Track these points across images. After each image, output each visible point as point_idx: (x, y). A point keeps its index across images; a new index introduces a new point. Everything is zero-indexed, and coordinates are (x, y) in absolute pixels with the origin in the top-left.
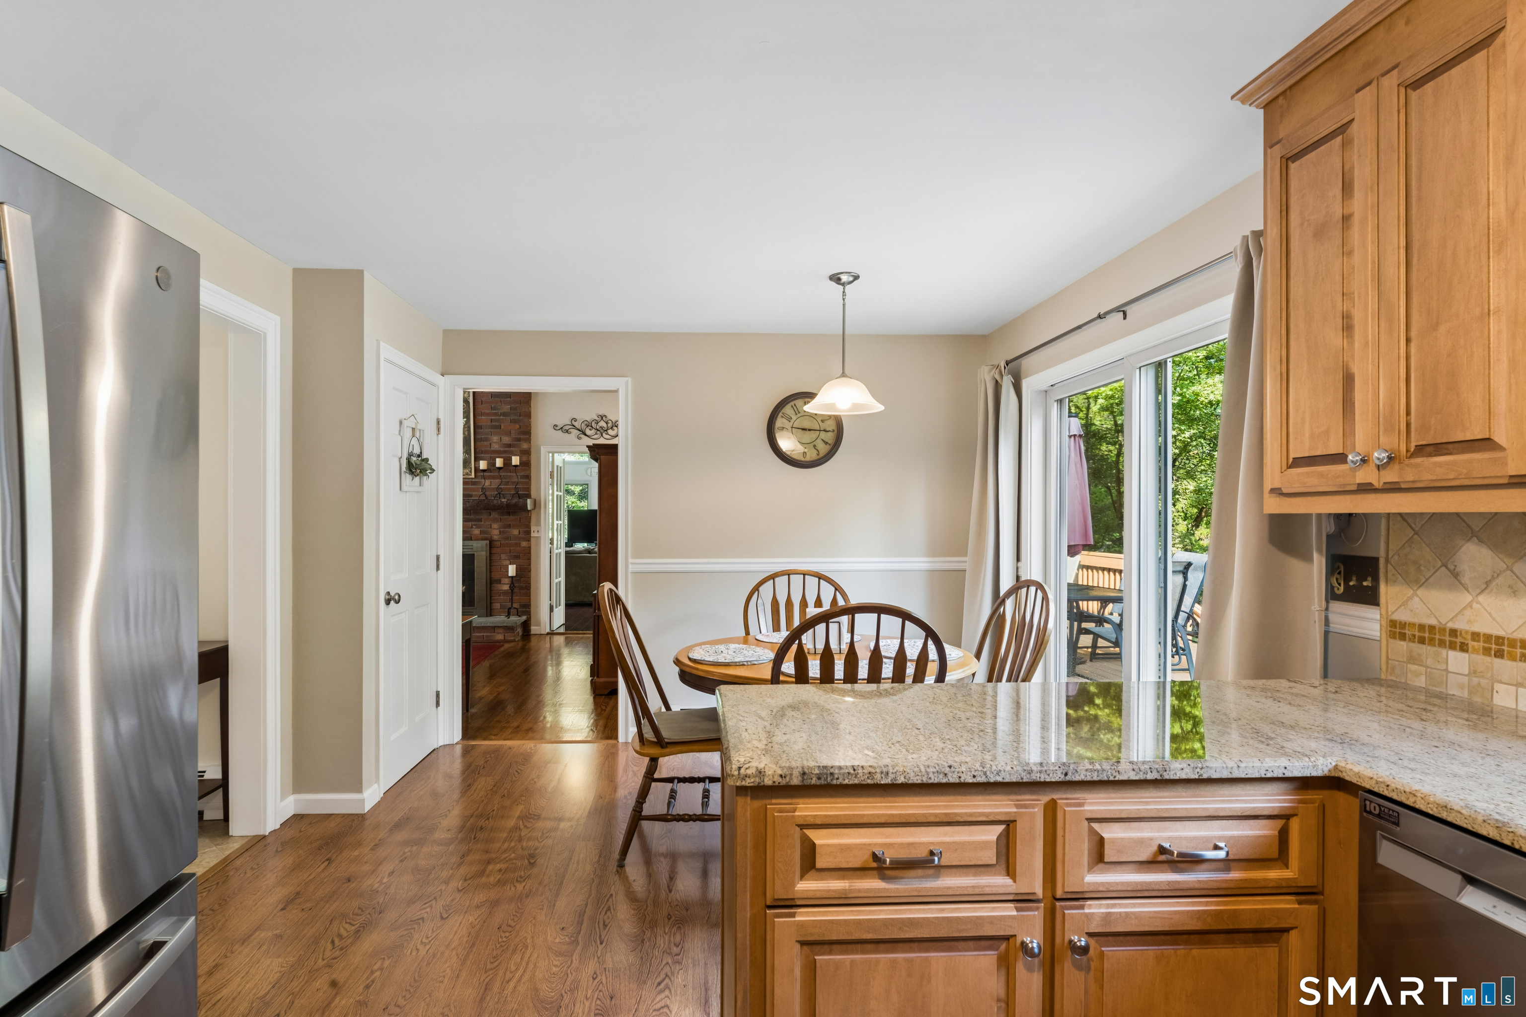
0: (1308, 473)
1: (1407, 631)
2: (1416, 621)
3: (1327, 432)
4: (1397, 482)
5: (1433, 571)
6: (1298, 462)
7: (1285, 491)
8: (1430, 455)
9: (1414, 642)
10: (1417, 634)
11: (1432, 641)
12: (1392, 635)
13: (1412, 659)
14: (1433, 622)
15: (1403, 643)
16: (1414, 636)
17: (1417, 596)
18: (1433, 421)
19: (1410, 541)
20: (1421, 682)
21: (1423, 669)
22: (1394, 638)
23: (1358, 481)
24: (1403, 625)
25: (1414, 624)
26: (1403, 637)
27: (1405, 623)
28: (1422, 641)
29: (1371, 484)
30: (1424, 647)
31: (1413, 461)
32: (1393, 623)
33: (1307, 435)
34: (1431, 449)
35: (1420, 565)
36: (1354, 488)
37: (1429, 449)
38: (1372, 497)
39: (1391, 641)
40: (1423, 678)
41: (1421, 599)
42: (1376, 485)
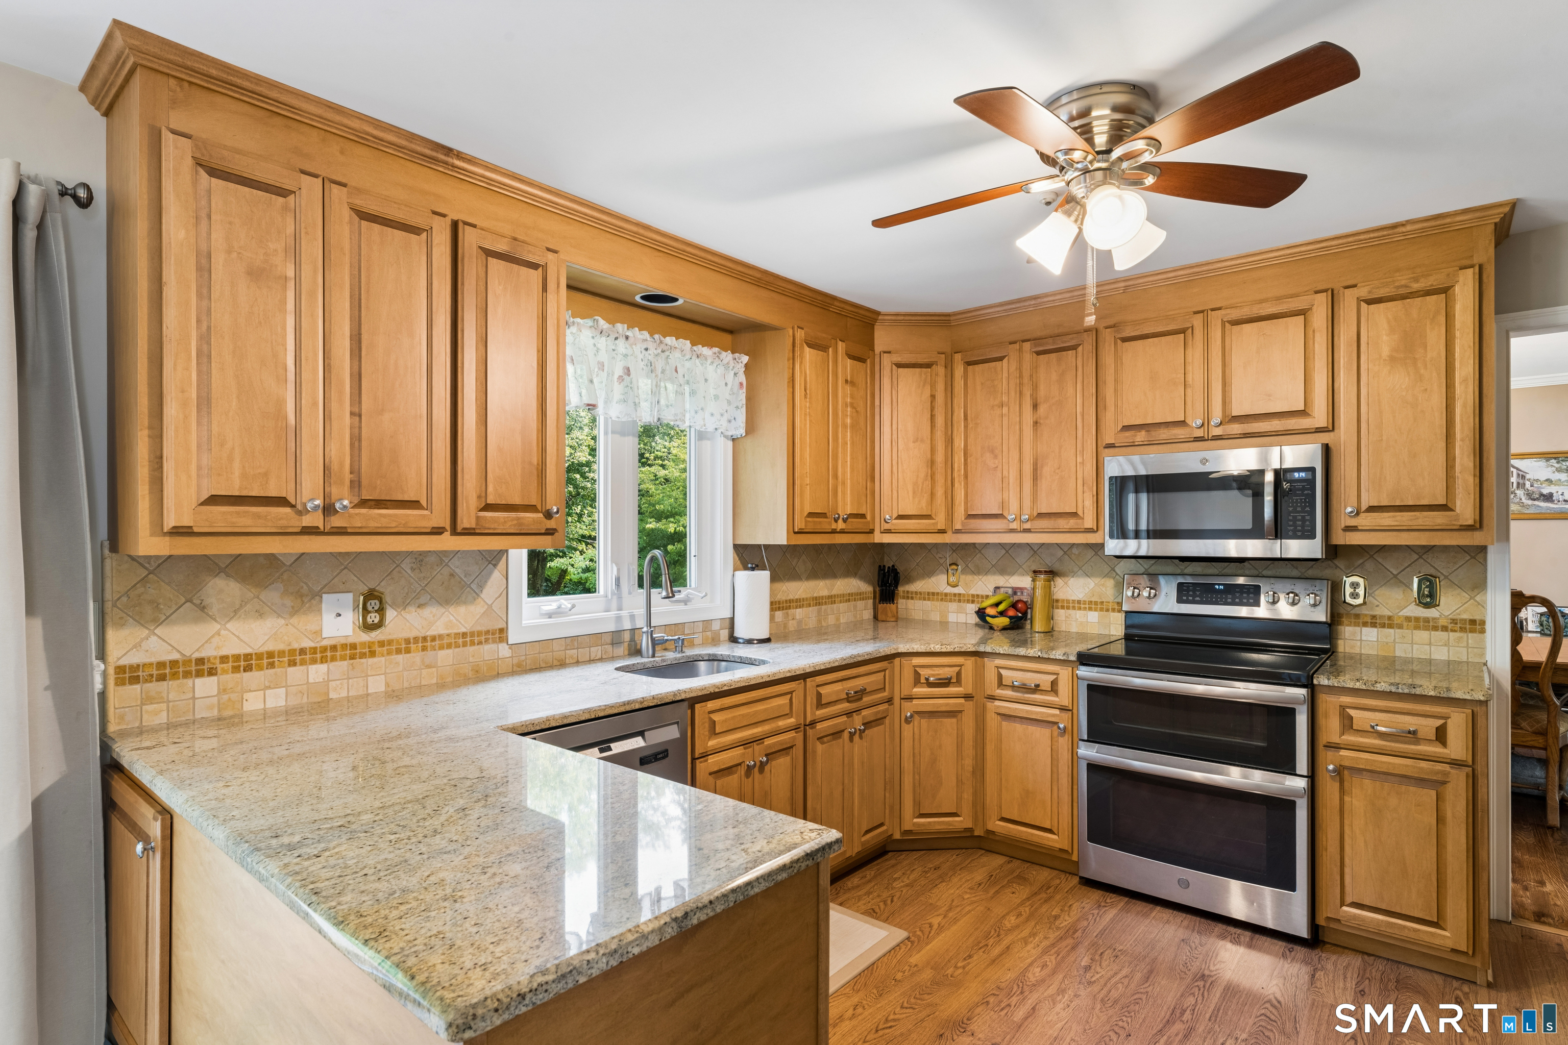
0: (238, 513)
1: (140, 674)
2: (154, 660)
3: (266, 475)
4: (346, 527)
5: (174, 608)
7: (196, 530)
9: (151, 682)
10: (155, 672)
11: (175, 676)
12: (120, 682)
13: (148, 699)
14: (175, 656)
15: (137, 687)
16: (152, 676)
17: (155, 634)
18: (379, 482)
19: (143, 580)
20: (163, 718)
21: (164, 706)
22: (124, 684)
23: (304, 525)
24: (135, 668)
25: (151, 664)
26: (135, 680)
27: (138, 666)
28: (162, 678)
29: (318, 528)
30: (165, 683)
31: (357, 511)
32: (120, 670)
34: (373, 503)
35: (158, 604)
36: (298, 530)
37: (370, 503)
38: (314, 538)
39: (120, 688)
40: (165, 714)
41: (159, 637)
42: (322, 528)
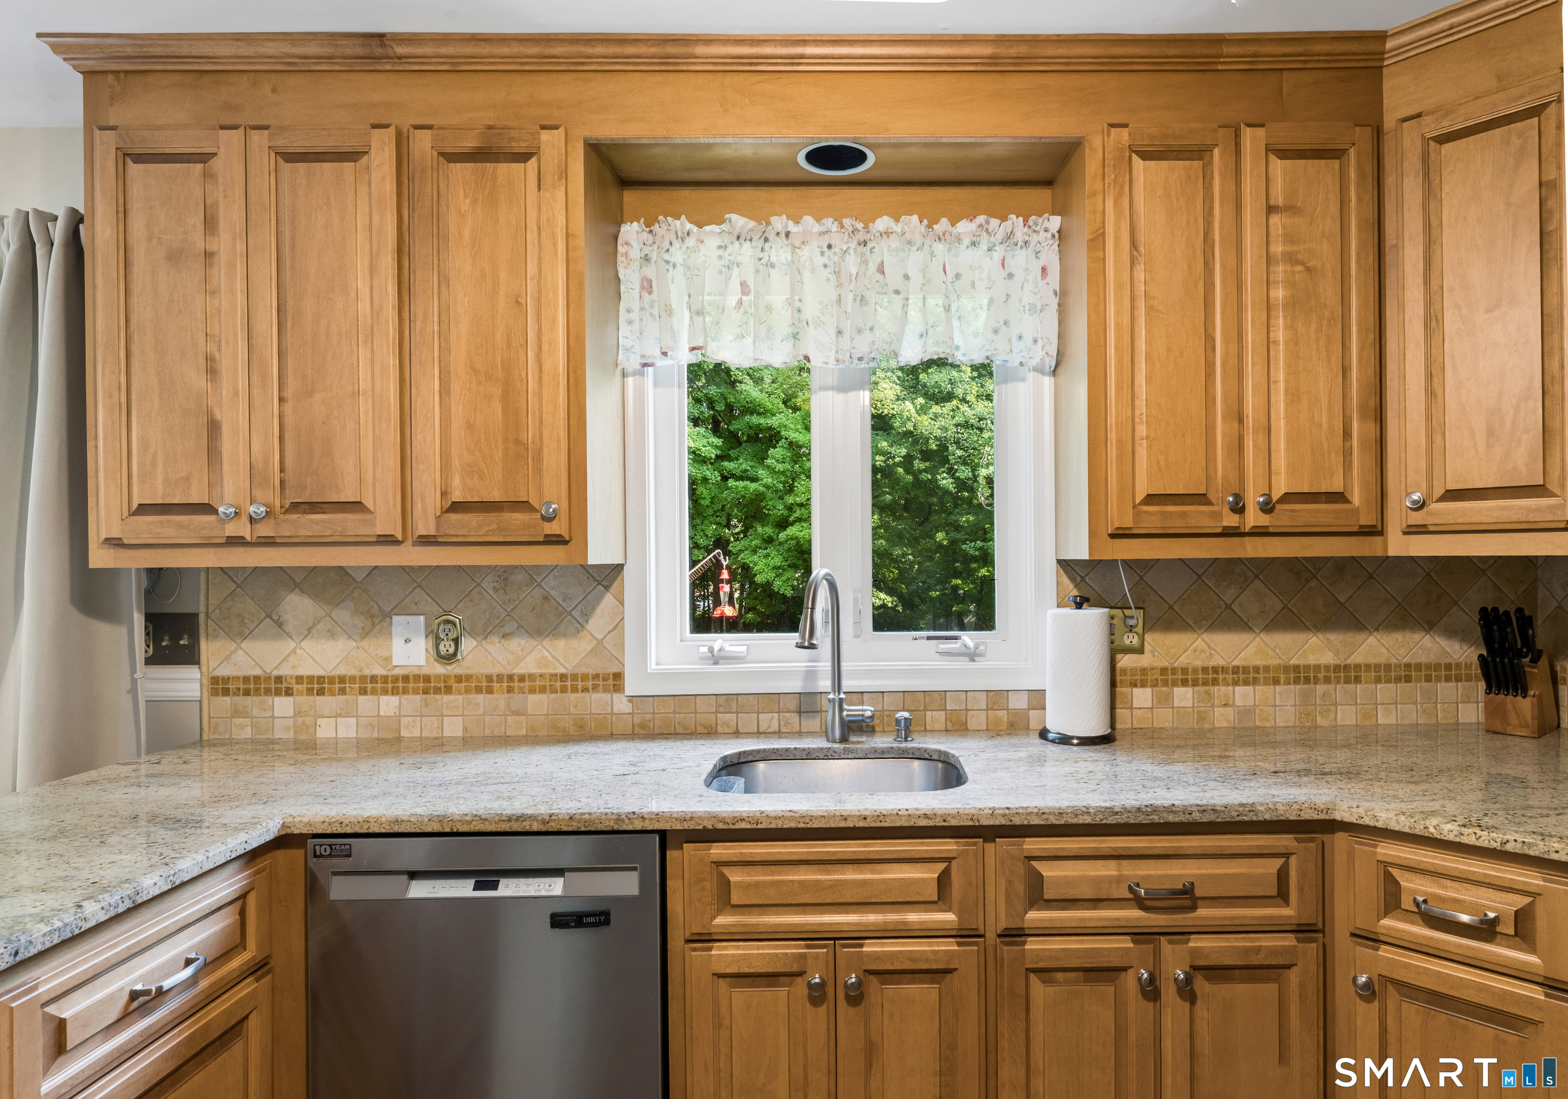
0: (161, 522)
1: (230, 686)
2: (240, 674)
3: (187, 479)
4: (273, 537)
5: (257, 622)
6: (144, 509)
7: (126, 541)
8: (304, 512)
9: (238, 695)
10: (242, 686)
11: (257, 692)
12: (214, 693)
13: (237, 713)
14: (258, 672)
15: (227, 699)
16: (239, 689)
17: (241, 648)
18: (309, 480)
19: (232, 594)
20: (247, 733)
21: (248, 721)
22: (217, 695)
23: (227, 535)
24: (226, 680)
25: (238, 678)
26: (226, 692)
27: (229, 678)
28: (247, 693)
29: (242, 537)
30: (249, 698)
31: (288, 516)
32: (215, 680)
33: (160, 479)
34: (306, 507)
35: (244, 618)
36: (223, 541)
37: (303, 506)
38: (240, 550)
39: (214, 698)
40: (249, 729)
41: (245, 651)
42: (248, 538)
